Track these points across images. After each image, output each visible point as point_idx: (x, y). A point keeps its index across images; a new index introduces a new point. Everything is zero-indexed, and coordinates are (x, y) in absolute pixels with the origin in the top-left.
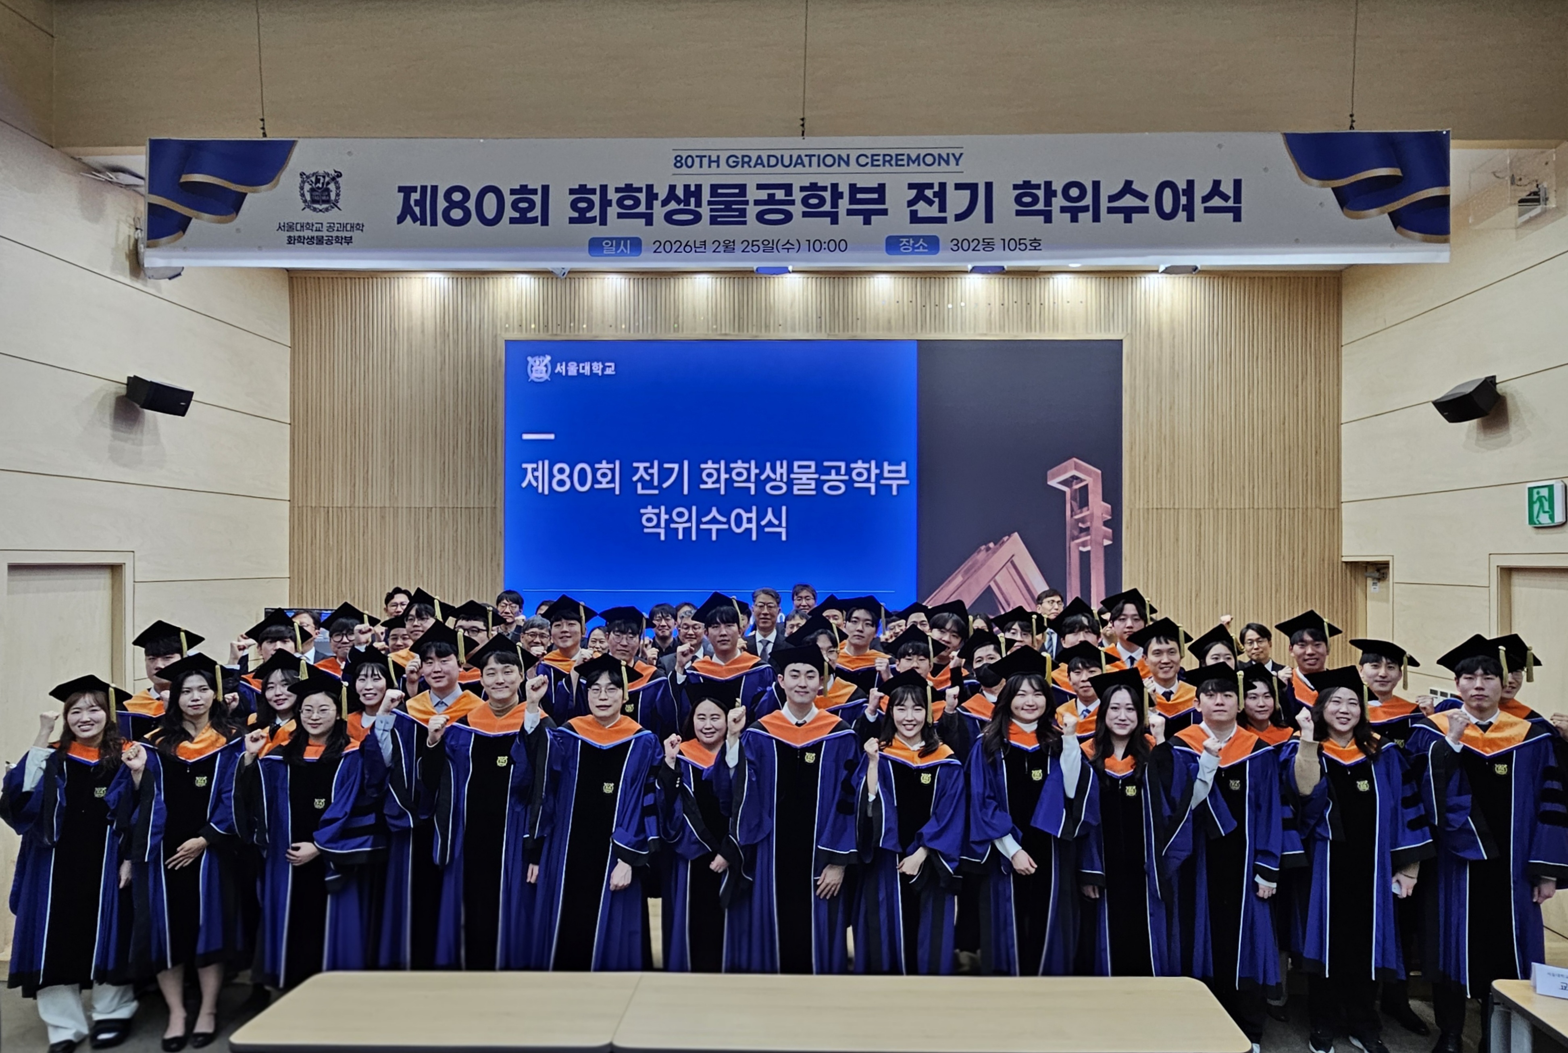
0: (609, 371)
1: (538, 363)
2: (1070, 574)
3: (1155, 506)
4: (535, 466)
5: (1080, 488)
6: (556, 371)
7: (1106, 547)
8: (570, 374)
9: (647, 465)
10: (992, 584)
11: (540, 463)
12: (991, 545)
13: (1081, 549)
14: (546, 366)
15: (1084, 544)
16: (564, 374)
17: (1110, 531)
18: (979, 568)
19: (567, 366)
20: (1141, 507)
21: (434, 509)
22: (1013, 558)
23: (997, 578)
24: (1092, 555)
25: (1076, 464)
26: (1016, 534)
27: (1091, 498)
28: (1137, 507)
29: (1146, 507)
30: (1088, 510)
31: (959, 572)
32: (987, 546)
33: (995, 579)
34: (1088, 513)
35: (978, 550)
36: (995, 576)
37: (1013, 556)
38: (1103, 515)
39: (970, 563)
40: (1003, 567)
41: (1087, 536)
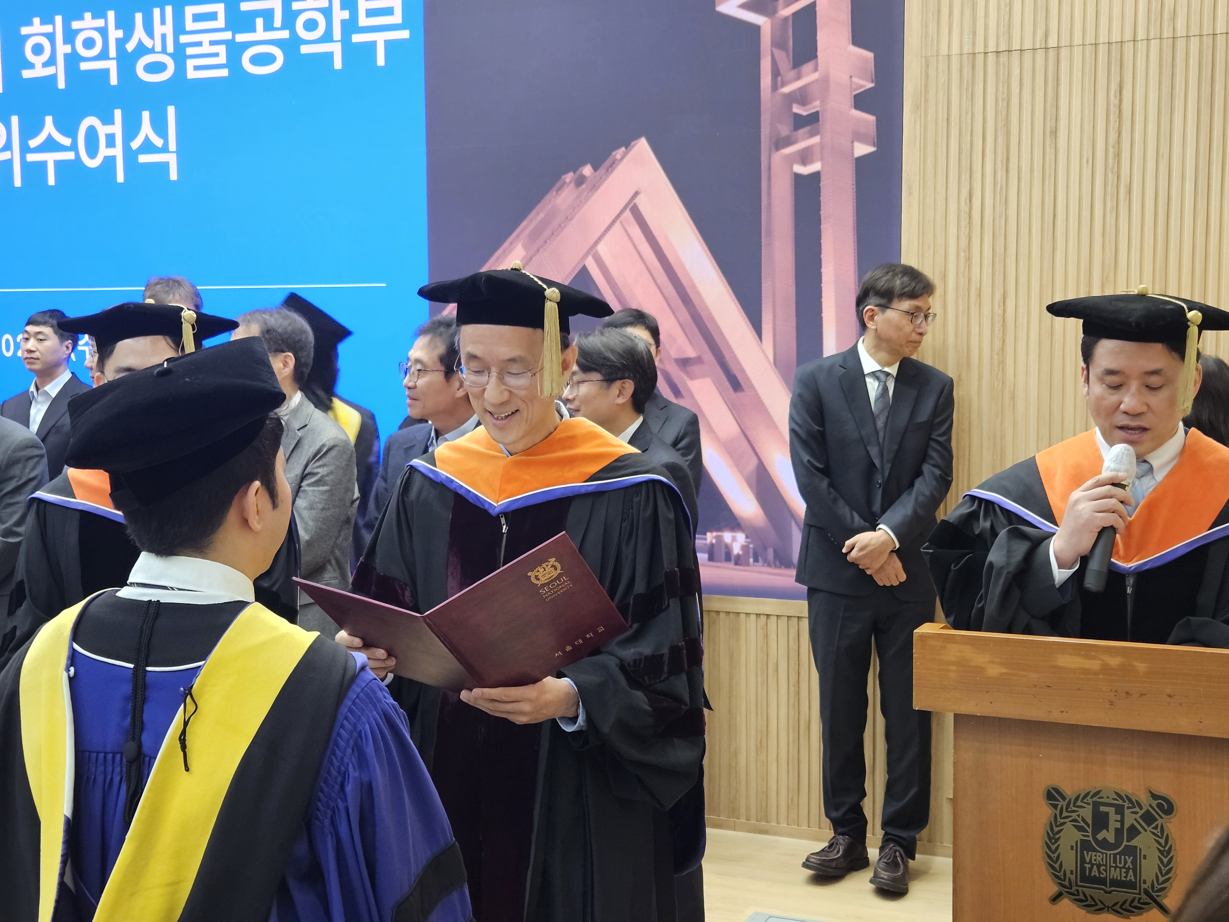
2: (769, 234)
3: (992, 48)
5: (795, 14)
7: (861, 162)
10: (591, 264)
12: (587, 170)
13: (799, 169)
15: (805, 157)
17: (871, 118)
18: (561, 227)
20: (955, 50)
22: (637, 200)
23: (601, 248)
24: (825, 183)
26: (644, 140)
27: (823, 38)
28: (944, 51)
29: (967, 48)
30: (816, 69)
31: (518, 236)
32: (578, 173)
33: (597, 252)
34: (815, 76)
35: (558, 184)
36: (596, 243)
37: (636, 194)
38: (854, 79)
39: (542, 215)
40: (614, 222)
41: (812, 135)
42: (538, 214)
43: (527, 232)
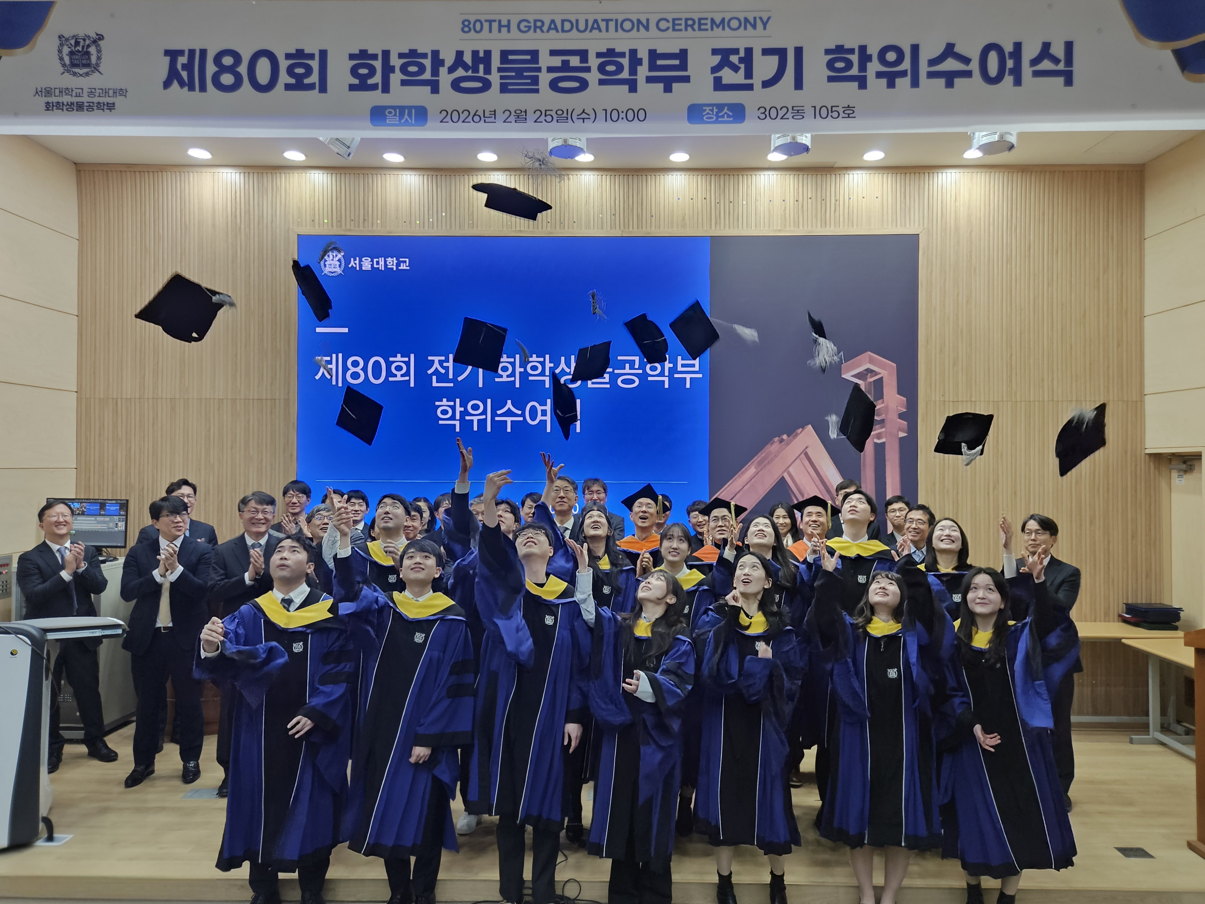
0: (403, 267)
1: (331, 257)
2: (864, 465)
4: (328, 358)
5: (874, 381)
6: (350, 266)
7: (901, 439)
8: (364, 268)
9: (443, 358)
10: (786, 476)
11: (334, 356)
12: (785, 437)
13: (876, 441)
14: (339, 260)
15: (879, 436)
16: (358, 269)
17: (906, 423)
18: (772, 460)
19: (360, 261)
20: (937, 399)
21: (225, 401)
22: (807, 450)
23: (791, 469)
24: (887, 447)
25: (870, 357)
26: (810, 426)
27: (886, 390)
28: (933, 400)
29: (942, 399)
30: (883, 403)
31: (752, 463)
32: (781, 437)
33: (789, 471)
34: (883, 405)
35: (771, 442)
36: (789, 467)
37: (807, 447)
38: (898, 408)
39: (763, 455)
40: (796, 459)
41: (882, 428)
42: (762, 454)
43: (756, 461)
